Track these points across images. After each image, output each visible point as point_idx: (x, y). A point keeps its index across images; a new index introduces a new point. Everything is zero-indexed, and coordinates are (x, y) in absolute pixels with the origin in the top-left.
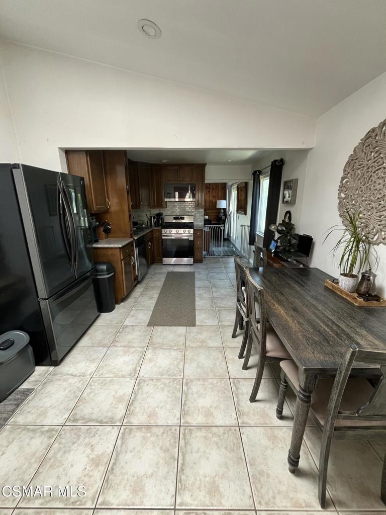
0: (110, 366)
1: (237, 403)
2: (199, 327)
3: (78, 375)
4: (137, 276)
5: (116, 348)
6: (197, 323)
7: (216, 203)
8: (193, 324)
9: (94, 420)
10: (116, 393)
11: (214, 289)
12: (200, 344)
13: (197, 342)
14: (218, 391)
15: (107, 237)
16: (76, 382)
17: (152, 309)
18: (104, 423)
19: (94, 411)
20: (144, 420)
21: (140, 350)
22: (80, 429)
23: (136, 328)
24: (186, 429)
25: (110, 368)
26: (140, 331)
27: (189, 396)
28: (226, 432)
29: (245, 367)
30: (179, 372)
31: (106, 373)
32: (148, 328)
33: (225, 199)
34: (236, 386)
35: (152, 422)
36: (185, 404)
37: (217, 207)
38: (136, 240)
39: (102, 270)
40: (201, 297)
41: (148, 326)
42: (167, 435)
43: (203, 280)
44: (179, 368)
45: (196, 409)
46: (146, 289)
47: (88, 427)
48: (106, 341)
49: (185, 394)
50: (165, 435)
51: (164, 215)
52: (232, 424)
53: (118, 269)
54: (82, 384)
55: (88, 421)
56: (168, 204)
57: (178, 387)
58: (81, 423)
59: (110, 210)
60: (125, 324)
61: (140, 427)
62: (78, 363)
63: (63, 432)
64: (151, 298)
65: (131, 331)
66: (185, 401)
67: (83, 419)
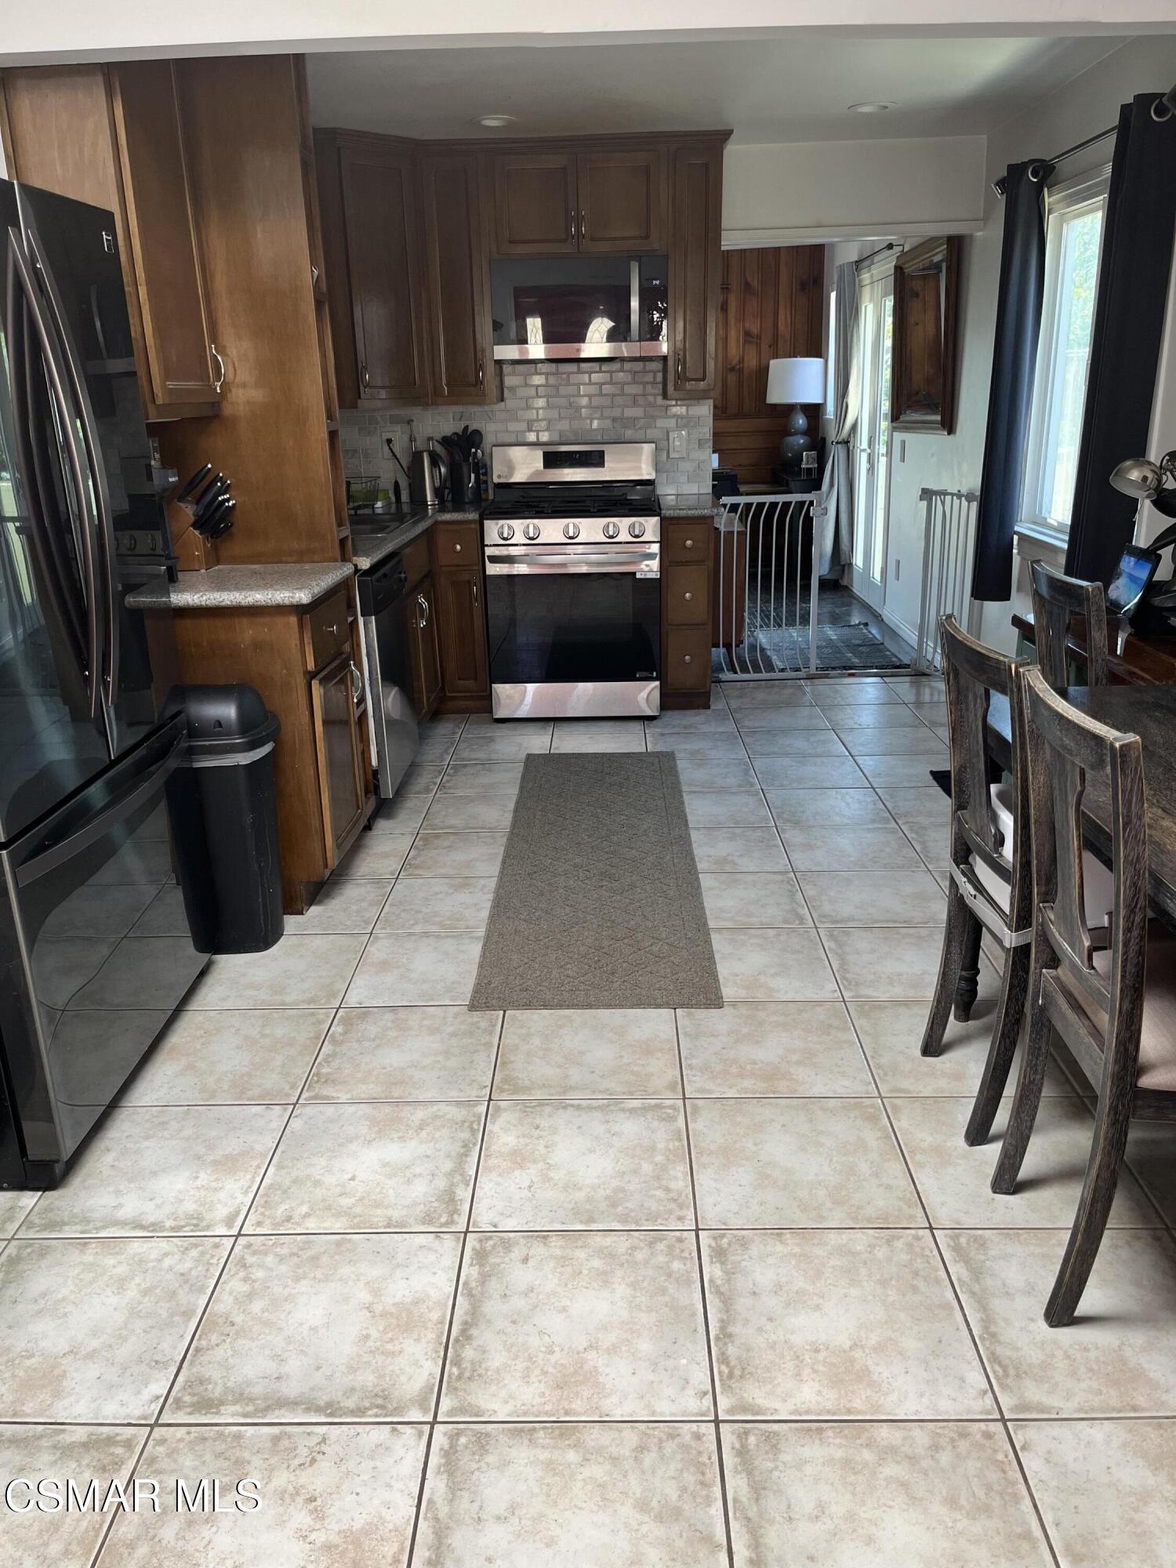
0: (317, 1183)
1: (986, 1328)
2: (743, 1010)
3: (169, 1223)
4: (375, 773)
5: (330, 1111)
6: (728, 992)
7: (763, 373)
8: (708, 995)
9: (296, 1404)
10: (377, 1293)
11: (794, 836)
12: (761, 1085)
13: (742, 1076)
14: (884, 1283)
15: (214, 558)
16: (166, 1255)
17: (481, 932)
18: (345, 1415)
19: (286, 1369)
20: (537, 1400)
21: (458, 1113)
22: (238, 1437)
23: (414, 1019)
24: (746, 1433)
25: (319, 1192)
26: (433, 1031)
27: (742, 1304)
28: (943, 1442)
29: (1008, 1181)
30: (673, 1206)
31: (306, 1216)
32: (476, 1016)
33: (815, 349)
34: (967, 1261)
35: (577, 1405)
36: (726, 1336)
37: (775, 396)
38: (367, 573)
39: (219, 724)
40: (727, 870)
41: (473, 1007)
42: (662, 1457)
43: (724, 791)
44: (667, 1190)
45: (782, 1356)
46: (424, 840)
47: (276, 1430)
48: (272, 1080)
49: (718, 1292)
50: (649, 1459)
51: (489, 439)
52: (969, 1411)
53: (295, 722)
54: (198, 1261)
55: (268, 1409)
56: (509, 381)
57: (676, 1265)
58: (233, 1415)
59: (227, 410)
60: (353, 999)
61: (522, 1428)
62: (154, 1174)
63: (161, 1449)
64: (463, 882)
65: (392, 1034)
66: (724, 1325)
67: (240, 1398)
